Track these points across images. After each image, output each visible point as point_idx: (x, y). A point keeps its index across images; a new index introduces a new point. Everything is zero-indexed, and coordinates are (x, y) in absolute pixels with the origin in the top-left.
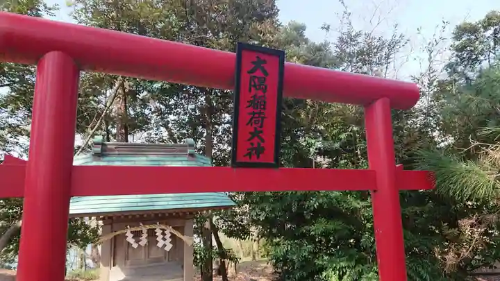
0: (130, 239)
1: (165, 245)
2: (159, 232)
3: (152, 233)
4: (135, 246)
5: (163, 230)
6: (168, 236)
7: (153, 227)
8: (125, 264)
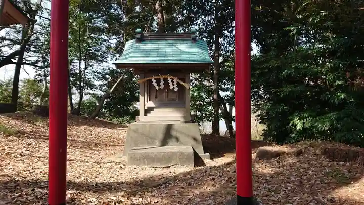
0: (154, 83)
1: (174, 88)
2: (170, 81)
3: (166, 80)
4: (157, 88)
5: (173, 80)
6: (175, 83)
7: (166, 77)
8: (155, 100)
